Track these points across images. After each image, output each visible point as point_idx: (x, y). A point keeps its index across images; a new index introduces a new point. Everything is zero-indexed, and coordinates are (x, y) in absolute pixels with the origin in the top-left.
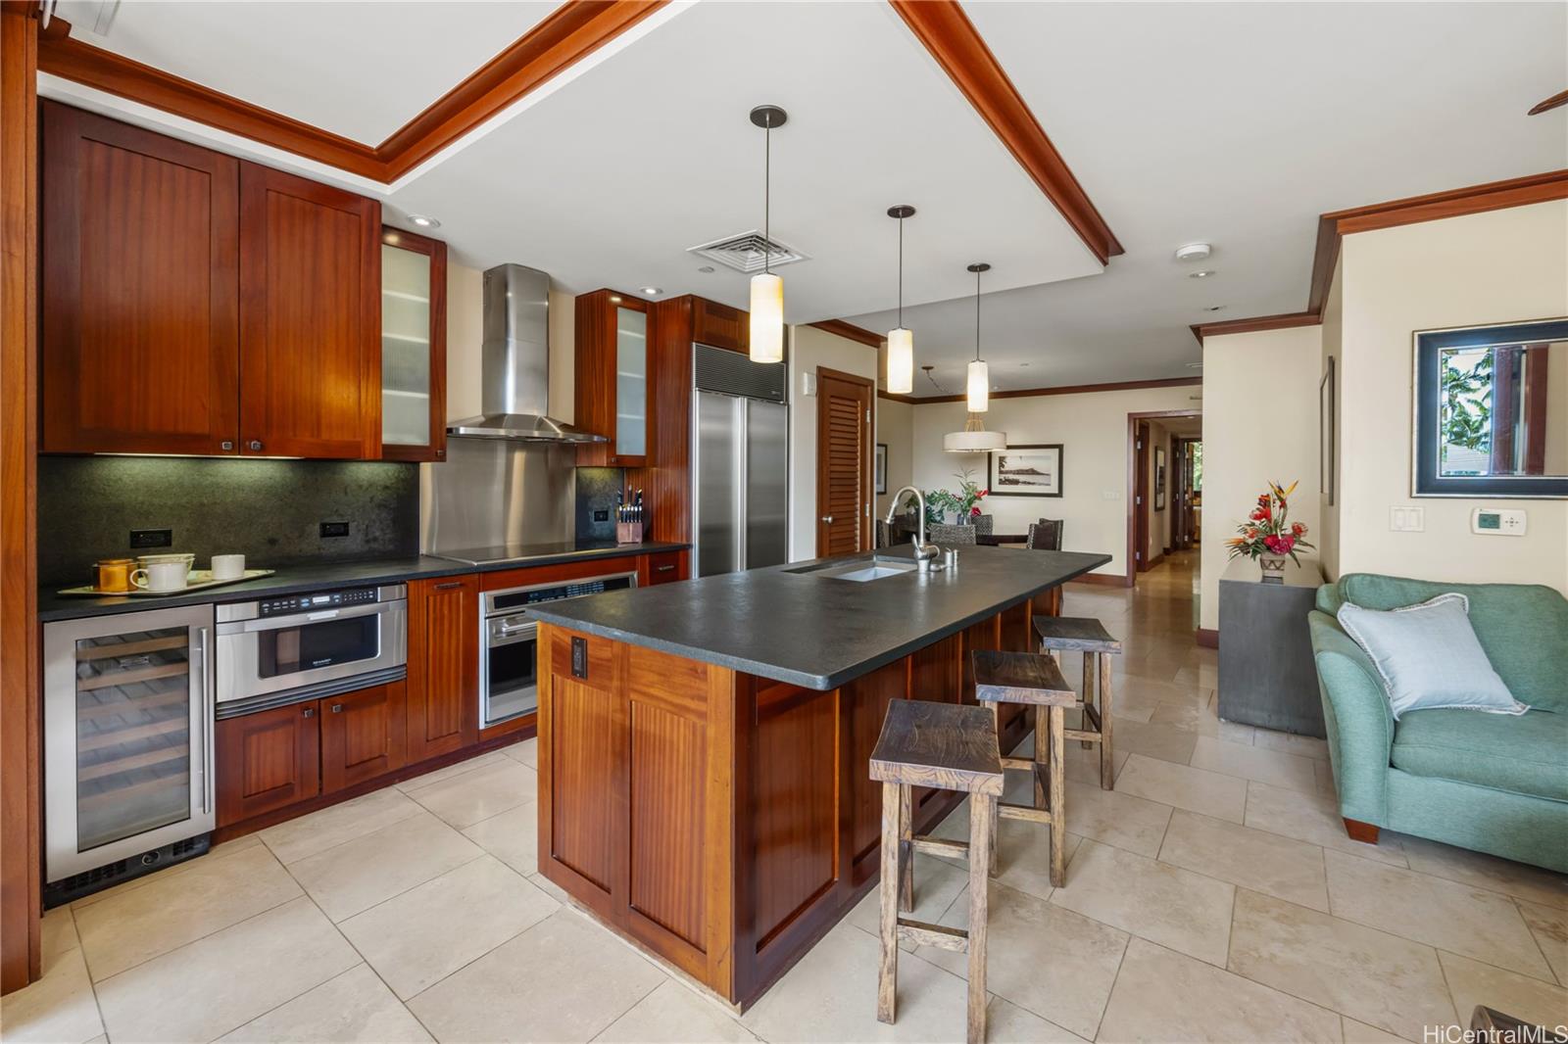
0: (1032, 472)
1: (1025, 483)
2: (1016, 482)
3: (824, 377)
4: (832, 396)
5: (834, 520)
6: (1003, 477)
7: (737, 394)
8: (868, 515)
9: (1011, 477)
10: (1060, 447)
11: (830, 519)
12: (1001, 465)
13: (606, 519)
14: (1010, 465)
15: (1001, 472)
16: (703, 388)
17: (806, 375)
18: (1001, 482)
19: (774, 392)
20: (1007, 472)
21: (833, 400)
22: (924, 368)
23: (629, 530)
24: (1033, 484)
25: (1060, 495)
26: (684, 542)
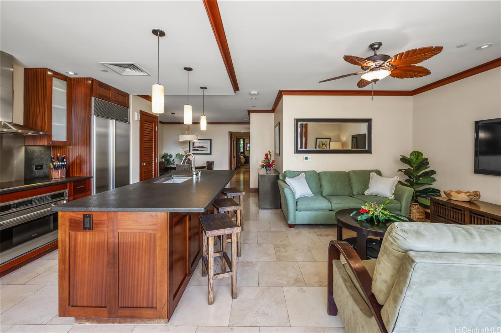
0: (203, 147)
1: (200, 150)
2: (198, 150)
3: (142, 114)
4: (145, 121)
5: (146, 164)
6: (194, 148)
7: (111, 118)
8: (157, 162)
9: (196, 149)
10: (211, 140)
11: (145, 164)
12: (193, 145)
13: (42, 168)
14: (196, 145)
15: (193, 147)
16: (97, 115)
17: (136, 113)
18: (193, 150)
19: (124, 118)
20: (195, 147)
21: (145, 122)
22: (171, 113)
23: (58, 173)
24: (203, 151)
25: (211, 154)
26: (88, 176)
